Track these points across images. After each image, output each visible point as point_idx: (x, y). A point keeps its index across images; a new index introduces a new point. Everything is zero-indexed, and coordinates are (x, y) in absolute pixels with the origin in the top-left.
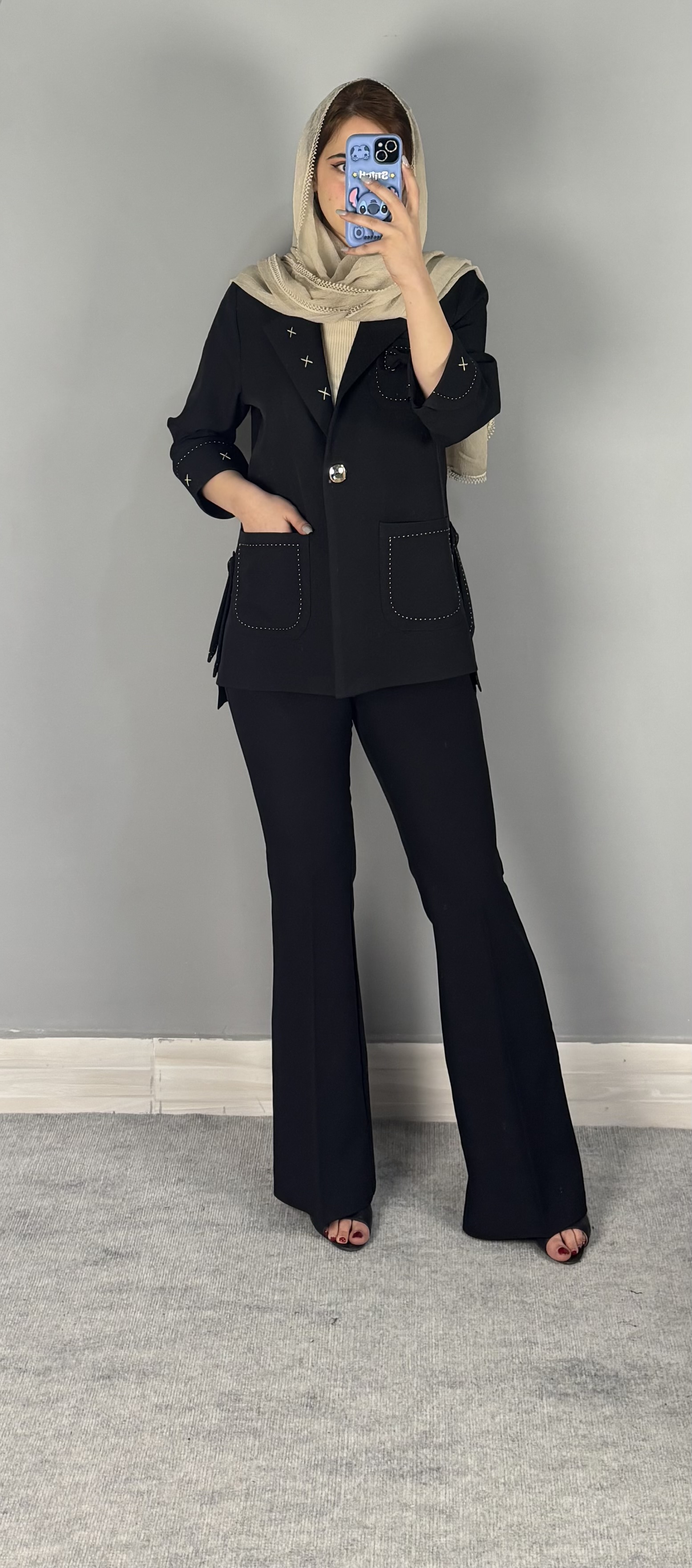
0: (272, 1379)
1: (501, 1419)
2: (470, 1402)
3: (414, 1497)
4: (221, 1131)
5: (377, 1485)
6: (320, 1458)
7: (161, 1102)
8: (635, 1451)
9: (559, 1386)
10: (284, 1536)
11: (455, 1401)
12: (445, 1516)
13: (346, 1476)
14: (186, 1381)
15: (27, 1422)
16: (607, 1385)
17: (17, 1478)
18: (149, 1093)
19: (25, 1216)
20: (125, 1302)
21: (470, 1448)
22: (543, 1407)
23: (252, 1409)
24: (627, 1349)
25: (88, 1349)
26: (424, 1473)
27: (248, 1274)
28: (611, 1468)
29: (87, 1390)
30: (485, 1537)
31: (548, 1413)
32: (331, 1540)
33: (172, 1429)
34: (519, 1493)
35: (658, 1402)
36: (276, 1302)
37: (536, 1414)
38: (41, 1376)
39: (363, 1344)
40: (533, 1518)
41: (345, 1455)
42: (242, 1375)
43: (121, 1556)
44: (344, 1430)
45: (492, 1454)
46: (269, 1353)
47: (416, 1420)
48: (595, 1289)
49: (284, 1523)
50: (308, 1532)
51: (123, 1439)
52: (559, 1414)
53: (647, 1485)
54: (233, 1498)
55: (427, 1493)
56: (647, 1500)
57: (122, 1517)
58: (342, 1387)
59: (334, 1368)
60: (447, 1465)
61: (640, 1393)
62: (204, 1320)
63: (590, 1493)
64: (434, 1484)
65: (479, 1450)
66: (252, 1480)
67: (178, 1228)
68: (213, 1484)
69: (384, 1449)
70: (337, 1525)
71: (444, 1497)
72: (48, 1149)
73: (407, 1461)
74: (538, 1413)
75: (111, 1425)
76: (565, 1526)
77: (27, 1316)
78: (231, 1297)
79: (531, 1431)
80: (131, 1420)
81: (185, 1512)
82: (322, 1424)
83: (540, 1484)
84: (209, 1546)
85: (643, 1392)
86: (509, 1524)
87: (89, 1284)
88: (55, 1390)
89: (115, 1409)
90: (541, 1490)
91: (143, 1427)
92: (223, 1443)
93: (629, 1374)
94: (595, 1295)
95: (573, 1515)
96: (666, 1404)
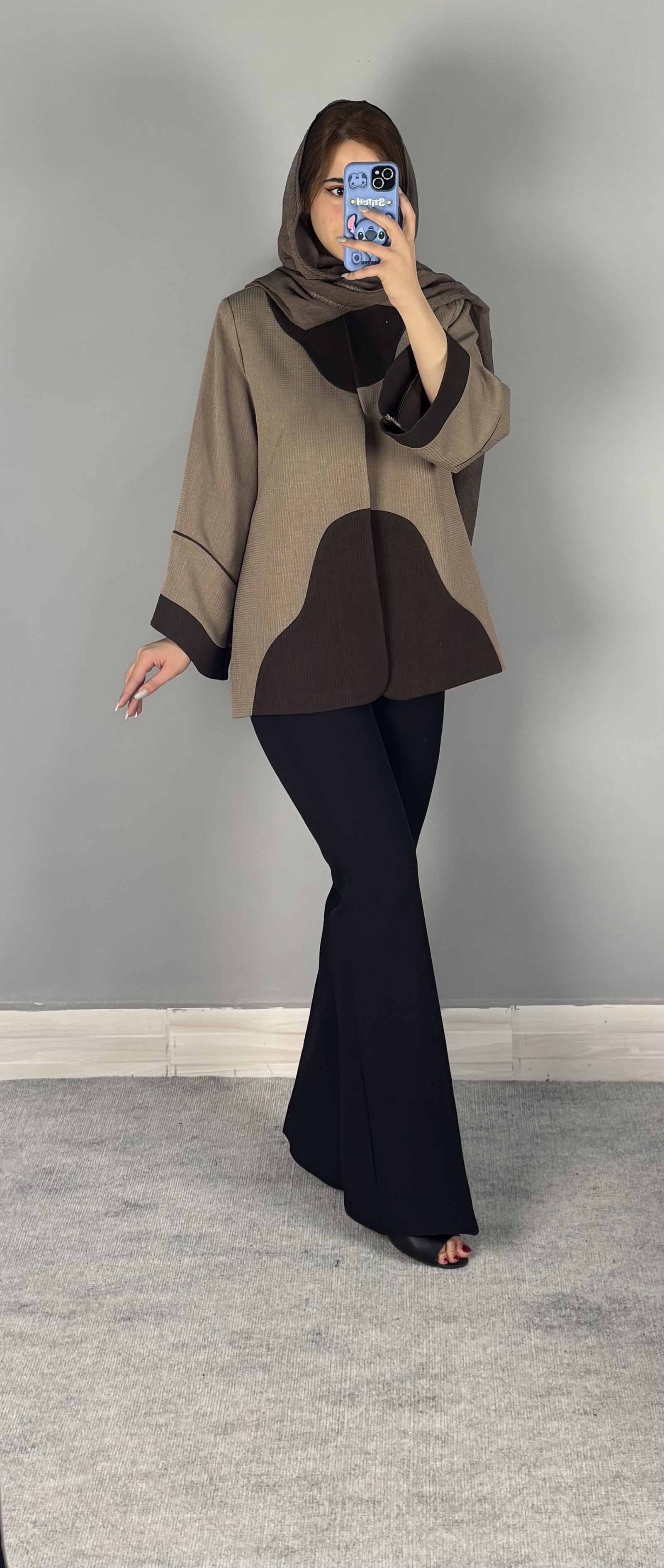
0: (280, 1318)
1: (492, 1351)
2: (464, 1335)
3: (412, 1424)
4: (232, 1092)
5: (377, 1414)
6: (325, 1390)
7: (176, 1066)
8: (615, 1378)
9: (545, 1319)
10: (292, 1463)
11: (450, 1335)
12: (440, 1442)
13: (349, 1406)
14: (201, 1321)
15: (53, 1362)
16: (591, 1317)
17: (44, 1415)
18: (164, 1058)
19: (50, 1172)
20: (144, 1250)
21: (463, 1377)
22: (531, 1339)
23: (261, 1346)
24: (608, 1283)
25: (110, 1293)
26: (421, 1402)
27: (258, 1222)
28: (593, 1395)
29: (109, 1331)
30: (477, 1460)
31: (535, 1344)
32: (335, 1466)
33: (188, 1366)
34: (509, 1419)
35: (637, 1332)
36: (283, 1247)
37: (524, 1345)
38: (67, 1319)
39: (364, 1284)
40: (522, 1442)
41: (348, 1386)
42: (252, 1314)
43: (141, 1485)
44: (347, 1364)
45: (483, 1383)
46: (278, 1295)
47: (413, 1352)
48: (579, 1230)
49: (293, 1451)
50: (314, 1459)
51: (142, 1376)
52: (545, 1345)
53: (626, 1410)
54: (244, 1429)
55: (424, 1421)
56: (627, 1423)
57: (142, 1449)
58: (345, 1325)
59: (338, 1306)
60: (442, 1394)
61: (620, 1324)
62: (217, 1265)
63: (575, 1417)
64: (431, 1412)
65: (471, 1379)
66: (262, 1412)
67: (193, 1181)
68: (225, 1416)
69: (384, 1380)
70: (341, 1451)
71: (439, 1423)
72: (71, 1111)
73: (405, 1391)
74: (526, 1345)
75: (132, 1363)
76: (552, 1449)
77: (53, 1264)
78: (241, 1243)
79: (520, 1361)
80: (150, 1358)
81: (200, 1442)
82: (327, 1359)
83: (528, 1410)
84: (222, 1473)
85: (623, 1324)
86: (500, 1448)
87: (111, 1233)
88: (79, 1331)
89: (135, 1349)
90: (529, 1416)
91: (161, 1365)
92: (235, 1378)
93: (610, 1307)
94: (579, 1236)
95: (559, 1438)
96: (644, 1335)
